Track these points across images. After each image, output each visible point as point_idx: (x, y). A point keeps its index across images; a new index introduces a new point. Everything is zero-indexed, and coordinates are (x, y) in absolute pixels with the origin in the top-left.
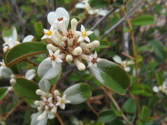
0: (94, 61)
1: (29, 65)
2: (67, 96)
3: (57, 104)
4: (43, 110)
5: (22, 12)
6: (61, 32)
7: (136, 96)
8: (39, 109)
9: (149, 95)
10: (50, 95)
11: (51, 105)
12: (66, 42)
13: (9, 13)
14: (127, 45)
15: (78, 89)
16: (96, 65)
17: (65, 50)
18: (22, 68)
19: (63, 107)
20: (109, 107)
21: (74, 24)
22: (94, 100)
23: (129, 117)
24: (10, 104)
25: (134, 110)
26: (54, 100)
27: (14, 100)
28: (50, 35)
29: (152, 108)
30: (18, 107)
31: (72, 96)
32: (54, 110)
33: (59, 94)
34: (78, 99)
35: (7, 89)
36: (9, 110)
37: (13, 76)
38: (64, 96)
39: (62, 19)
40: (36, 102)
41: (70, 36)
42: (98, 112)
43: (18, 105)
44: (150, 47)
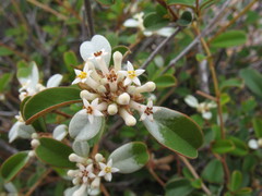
0: (148, 111)
1: (58, 117)
2: (114, 162)
3: (101, 174)
4: (81, 183)
5: (45, 35)
6: (99, 72)
7: (222, 155)
8: (74, 182)
9: (243, 153)
10: (90, 160)
11: (92, 175)
12: (107, 86)
13: (26, 37)
14: (205, 78)
15: (130, 151)
16: (151, 117)
17: (107, 98)
18: (48, 122)
19: (109, 178)
20: (182, 175)
21: (118, 60)
22: (160, 164)
23: (213, 188)
24: (33, 176)
25: (220, 177)
26: (96, 169)
27: (38, 169)
28: (83, 77)
29: (250, 174)
30: (44, 180)
31: (121, 161)
32: (96, 183)
33: (103, 159)
34: (131, 165)
35: (27, 155)
36: (31, 185)
37: (34, 135)
38: (110, 161)
39: (99, 54)
40: (70, 172)
41: (112, 77)
42: (165, 181)
43: (45, 176)
44: (240, 81)
